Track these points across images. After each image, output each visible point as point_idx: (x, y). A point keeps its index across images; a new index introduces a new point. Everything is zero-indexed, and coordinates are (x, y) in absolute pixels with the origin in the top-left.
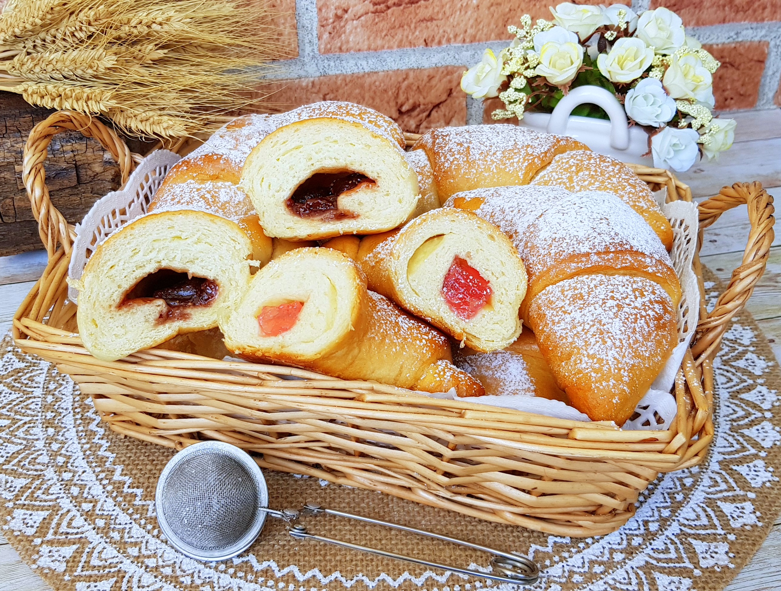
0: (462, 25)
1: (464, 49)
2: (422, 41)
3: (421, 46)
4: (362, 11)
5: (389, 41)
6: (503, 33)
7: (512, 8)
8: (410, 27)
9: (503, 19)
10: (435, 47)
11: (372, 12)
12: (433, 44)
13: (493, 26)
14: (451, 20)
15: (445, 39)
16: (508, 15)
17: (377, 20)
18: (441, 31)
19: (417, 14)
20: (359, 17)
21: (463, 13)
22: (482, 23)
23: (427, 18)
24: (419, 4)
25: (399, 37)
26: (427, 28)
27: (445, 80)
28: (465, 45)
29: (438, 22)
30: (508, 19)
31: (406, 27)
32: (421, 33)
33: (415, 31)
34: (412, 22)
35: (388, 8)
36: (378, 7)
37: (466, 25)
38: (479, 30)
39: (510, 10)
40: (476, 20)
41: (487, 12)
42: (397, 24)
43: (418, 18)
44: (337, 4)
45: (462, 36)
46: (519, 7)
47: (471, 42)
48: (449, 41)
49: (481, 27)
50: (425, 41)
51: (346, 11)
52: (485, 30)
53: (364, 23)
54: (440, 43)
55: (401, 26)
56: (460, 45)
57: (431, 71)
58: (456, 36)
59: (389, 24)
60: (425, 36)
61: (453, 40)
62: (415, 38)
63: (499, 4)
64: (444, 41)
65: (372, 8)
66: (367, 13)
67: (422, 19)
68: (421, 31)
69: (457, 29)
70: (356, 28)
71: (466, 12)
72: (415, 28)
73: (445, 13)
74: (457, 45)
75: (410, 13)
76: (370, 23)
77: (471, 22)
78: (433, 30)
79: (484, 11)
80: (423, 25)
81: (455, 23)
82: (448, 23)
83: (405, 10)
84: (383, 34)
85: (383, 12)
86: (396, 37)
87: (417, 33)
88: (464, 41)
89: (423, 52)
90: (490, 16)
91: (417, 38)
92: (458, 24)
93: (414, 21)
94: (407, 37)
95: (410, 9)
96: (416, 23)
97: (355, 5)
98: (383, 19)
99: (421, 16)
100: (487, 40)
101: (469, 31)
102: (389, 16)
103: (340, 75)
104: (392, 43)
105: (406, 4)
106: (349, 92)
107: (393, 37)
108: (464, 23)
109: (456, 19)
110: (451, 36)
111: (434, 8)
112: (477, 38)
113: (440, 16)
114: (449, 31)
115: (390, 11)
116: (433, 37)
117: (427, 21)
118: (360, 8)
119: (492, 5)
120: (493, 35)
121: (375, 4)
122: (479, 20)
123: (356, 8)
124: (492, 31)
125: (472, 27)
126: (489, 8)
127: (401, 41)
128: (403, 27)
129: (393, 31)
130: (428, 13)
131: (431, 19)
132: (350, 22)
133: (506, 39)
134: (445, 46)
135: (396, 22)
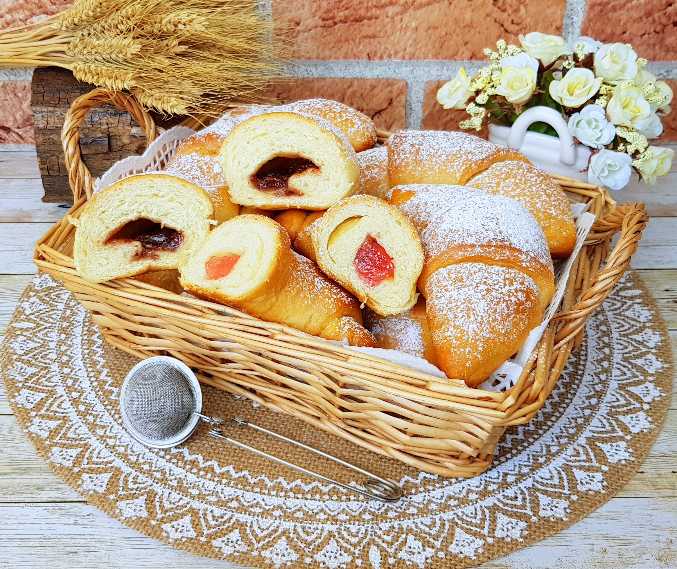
0: (402, 44)
1: (404, 65)
2: (365, 55)
3: (364, 60)
4: (312, 25)
5: (336, 52)
6: (439, 54)
7: (448, 32)
8: (354, 41)
9: (440, 41)
10: (377, 61)
11: (321, 27)
12: (376, 58)
13: (430, 47)
14: (392, 38)
15: (386, 55)
16: (445, 39)
17: (325, 34)
18: (383, 47)
19: (361, 31)
20: (310, 30)
21: (403, 33)
22: (420, 44)
23: (369, 35)
24: (363, 22)
25: (345, 49)
26: (370, 44)
27: (386, 90)
28: (405, 61)
29: (381, 40)
30: (444, 41)
31: (351, 41)
32: (364, 48)
33: (359, 46)
34: (356, 38)
35: (335, 24)
36: (327, 23)
37: (405, 44)
38: (417, 49)
39: (447, 34)
40: (415, 40)
41: (425, 34)
42: (343, 39)
43: (362, 34)
44: (290, 17)
45: (401, 53)
46: (454, 32)
47: (410, 59)
48: (390, 56)
49: (419, 46)
50: (368, 54)
51: (298, 24)
52: (423, 50)
53: (314, 35)
54: (381, 58)
55: (347, 40)
56: (400, 61)
57: (374, 81)
58: (396, 53)
59: (337, 38)
60: (368, 50)
61: (393, 56)
62: (359, 52)
63: (436, 28)
64: (385, 56)
65: (321, 23)
66: (316, 27)
67: (365, 35)
68: (365, 46)
69: (397, 47)
70: (307, 39)
71: (406, 33)
72: (360, 43)
73: (386, 32)
74: (397, 61)
75: (355, 30)
76: (319, 35)
77: (410, 41)
78: (375, 46)
79: (422, 33)
80: (367, 41)
81: (396, 42)
82: (389, 41)
83: (351, 27)
84: (331, 46)
85: (330, 27)
86: (342, 50)
87: (361, 47)
88: (404, 58)
89: (366, 64)
90: (428, 38)
91: (361, 52)
92: (398, 42)
93: (358, 37)
94: (352, 50)
95: (355, 26)
96: (360, 39)
97: (306, 20)
98: (331, 33)
99: (364, 32)
100: (424, 58)
101: (408, 49)
102: (336, 31)
103: (292, 77)
104: (338, 54)
105: (352, 21)
106: (300, 93)
107: (339, 49)
108: (404, 42)
109: (396, 38)
110: (392, 52)
111: (376, 27)
112: (416, 56)
113: (382, 34)
114: (390, 48)
115: (336, 27)
116: (376, 52)
117: (371, 38)
118: (310, 22)
119: (429, 28)
120: (430, 55)
121: (323, 20)
122: (417, 41)
123: (307, 22)
124: (430, 51)
125: (411, 46)
126: (427, 31)
127: (347, 53)
128: (348, 41)
129: (339, 44)
130: (371, 31)
131: (374, 37)
132: (301, 34)
133: (442, 59)
134: (386, 61)
135: (343, 36)
